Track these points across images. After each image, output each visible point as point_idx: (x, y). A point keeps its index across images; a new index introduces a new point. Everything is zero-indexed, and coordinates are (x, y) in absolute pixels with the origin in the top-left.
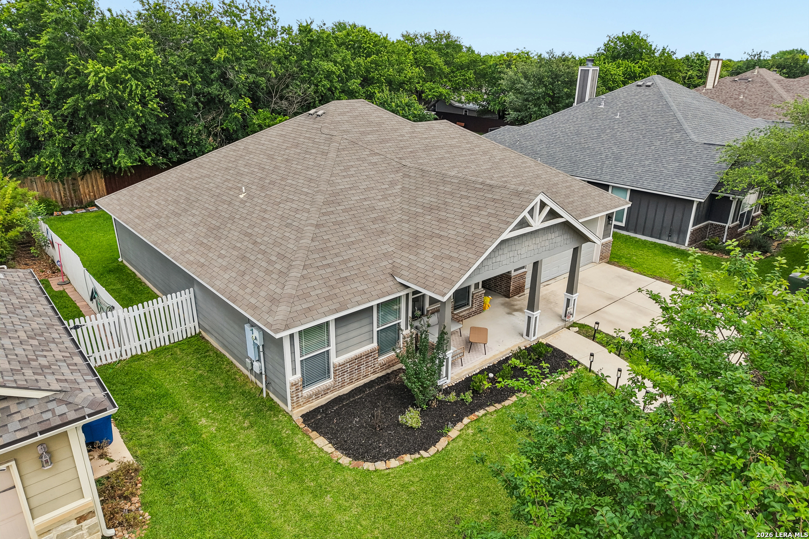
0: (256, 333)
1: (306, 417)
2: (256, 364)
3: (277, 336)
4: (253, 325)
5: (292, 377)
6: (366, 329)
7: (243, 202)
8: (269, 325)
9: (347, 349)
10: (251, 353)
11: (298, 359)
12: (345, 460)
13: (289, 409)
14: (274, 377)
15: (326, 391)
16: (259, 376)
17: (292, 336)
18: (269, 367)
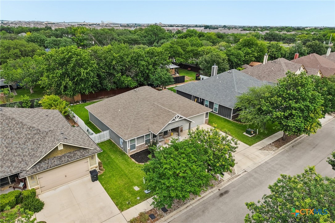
0: (122, 140)
1: (131, 156)
2: (122, 146)
3: (126, 141)
4: (121, 138)
5: (128, 148)
6: (143, 140)
7: (119, 112)
8: (125, 139)
9: (139, 144)
10: (121, 143)
11: (130, 145)
12: (137, 163)
13: (128, 154)
14: (125, 148)
15: (135, 151)
16: (122, 148)
17: (128, 141)
18: (124, 146)
